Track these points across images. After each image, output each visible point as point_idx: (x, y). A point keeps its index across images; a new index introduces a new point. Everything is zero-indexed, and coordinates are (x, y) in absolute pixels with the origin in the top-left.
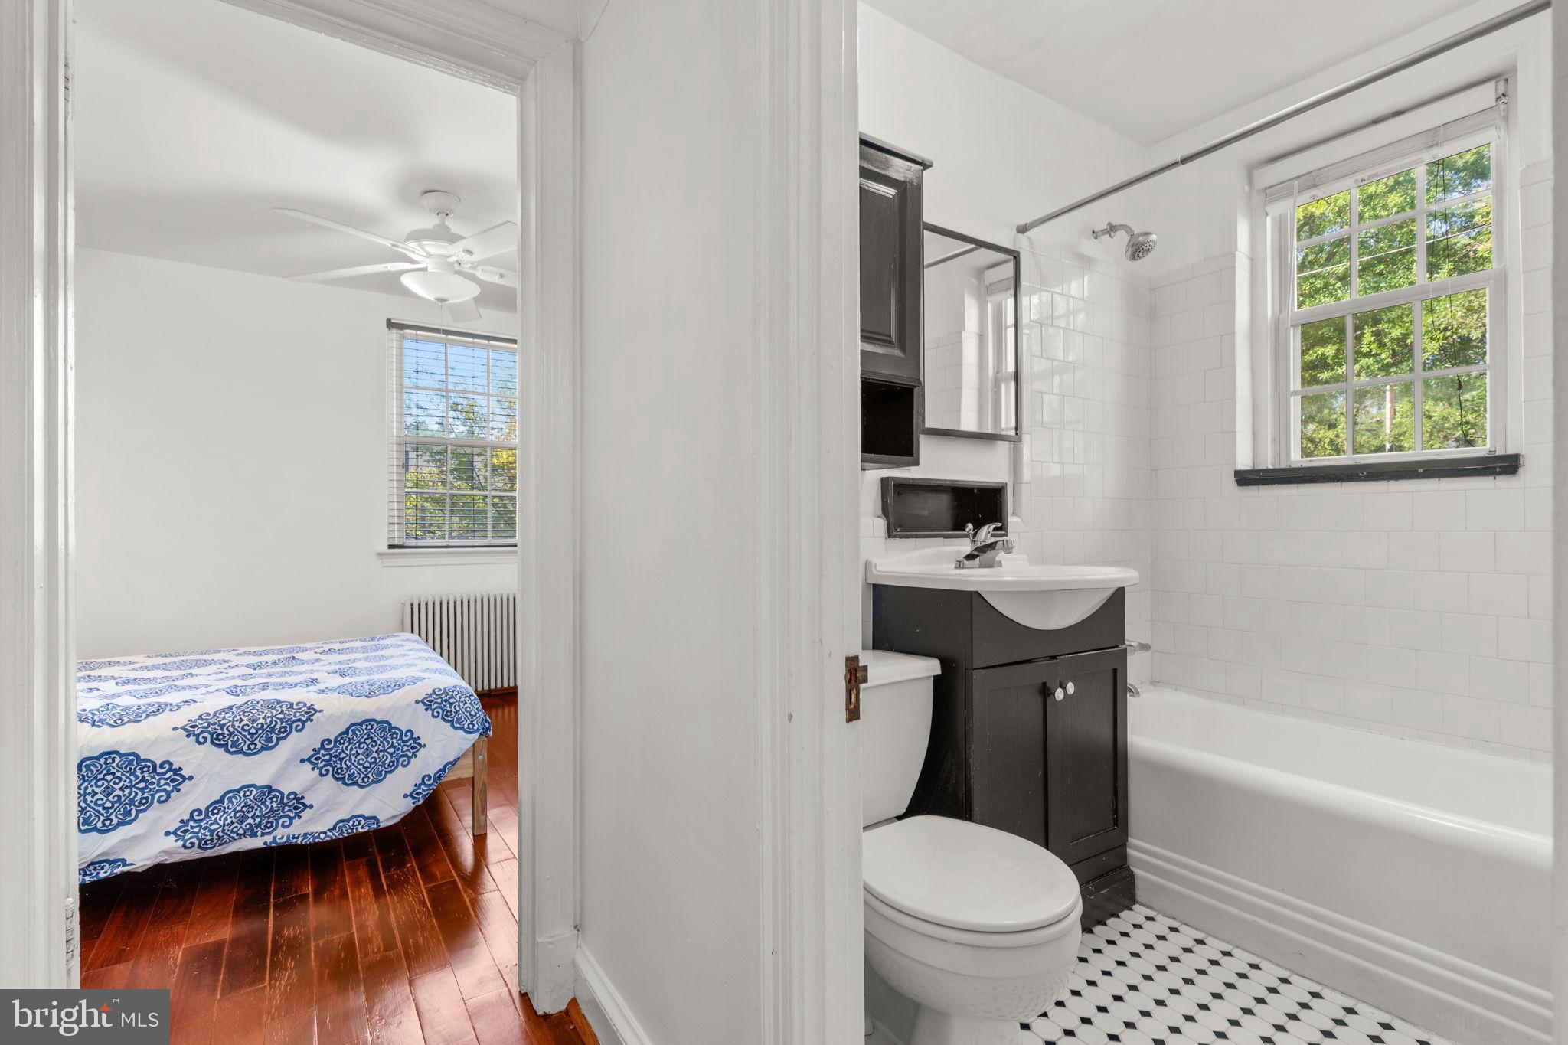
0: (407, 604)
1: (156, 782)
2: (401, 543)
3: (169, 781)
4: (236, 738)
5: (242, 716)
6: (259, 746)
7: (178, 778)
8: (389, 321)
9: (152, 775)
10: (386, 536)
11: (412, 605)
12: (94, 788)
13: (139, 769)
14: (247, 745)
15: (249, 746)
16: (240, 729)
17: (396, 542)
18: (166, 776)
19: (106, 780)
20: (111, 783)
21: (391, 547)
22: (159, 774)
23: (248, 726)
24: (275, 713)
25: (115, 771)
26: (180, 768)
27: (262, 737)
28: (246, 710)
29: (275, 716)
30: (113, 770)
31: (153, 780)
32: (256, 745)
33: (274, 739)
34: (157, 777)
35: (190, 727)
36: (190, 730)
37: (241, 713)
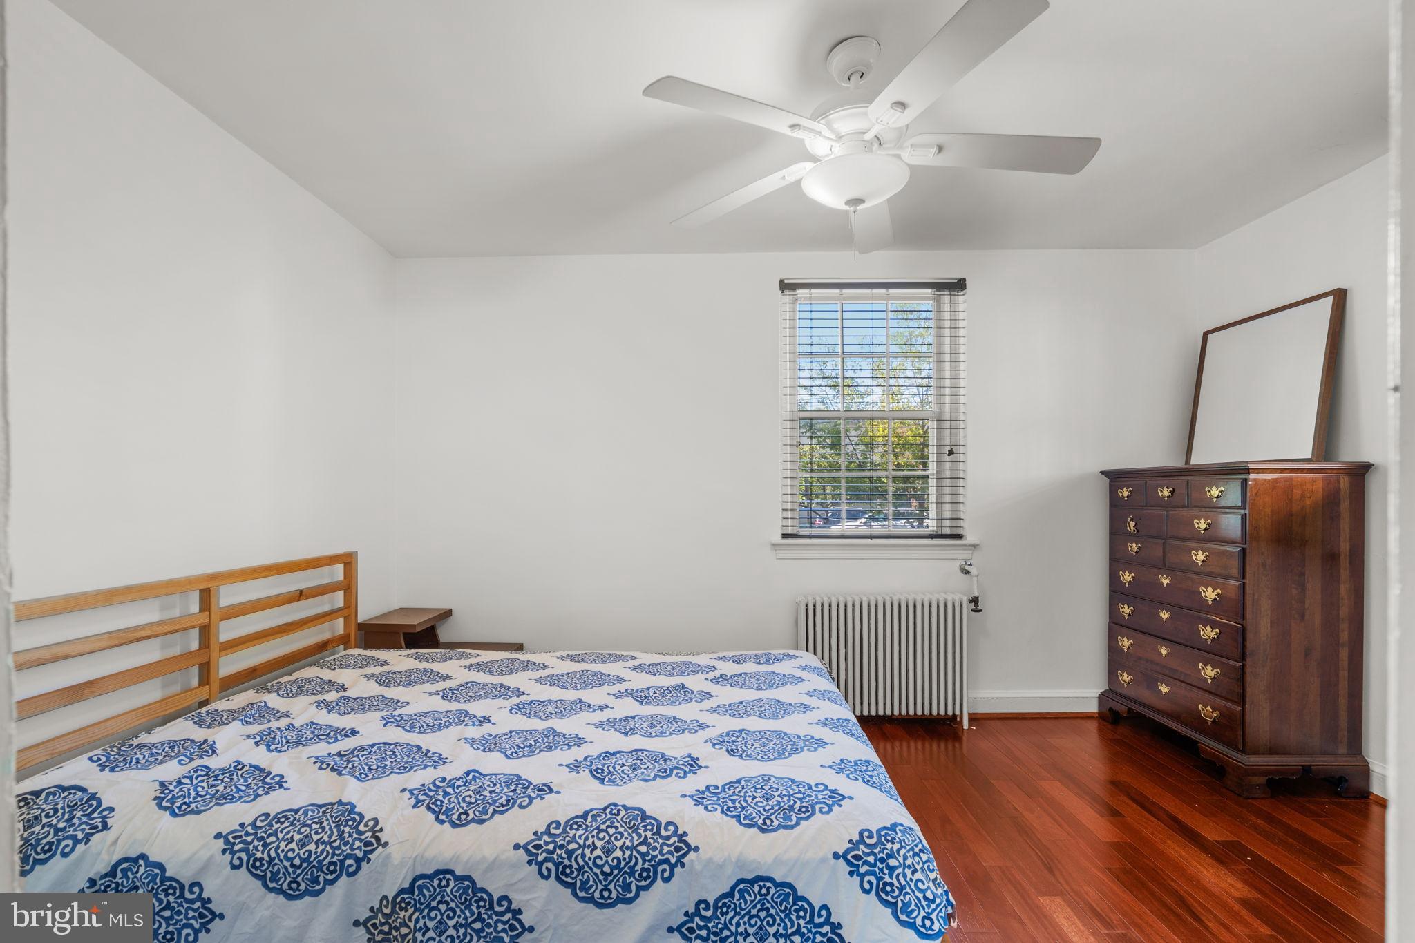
0: (801, 605)
1: (658, 846)
2: (795, 533)
3: (672, 849)
4: (749, 812)
5: (754, 793)
6: (776, 823)
7: (682, 845)
8: (782, 281)
9: (655, 837)
10: (780, 523)
11: (807, 606)
12: (595, 839)
13: (643, 826)
14: (762, 819)
15: (764, 820)
16: (753, 805)
17: (790, 531)
18: (670, 842)
19: (608, 833)
20: (613, 839)
21: (785, 536)
22: (662, 837)
23: (763, 803)
24: (792, 792)
25: (618, 825)
26: (685, 832)
27: (779, 814)
28: (757, 786)
29: (792, 795)
30: (616, 824)
31: (656, 844)
32: (772, 821)
33: (794, 818)
34: (661, 841)
35: (699, 798)
36: (699, 799)
37: (752, 790)
